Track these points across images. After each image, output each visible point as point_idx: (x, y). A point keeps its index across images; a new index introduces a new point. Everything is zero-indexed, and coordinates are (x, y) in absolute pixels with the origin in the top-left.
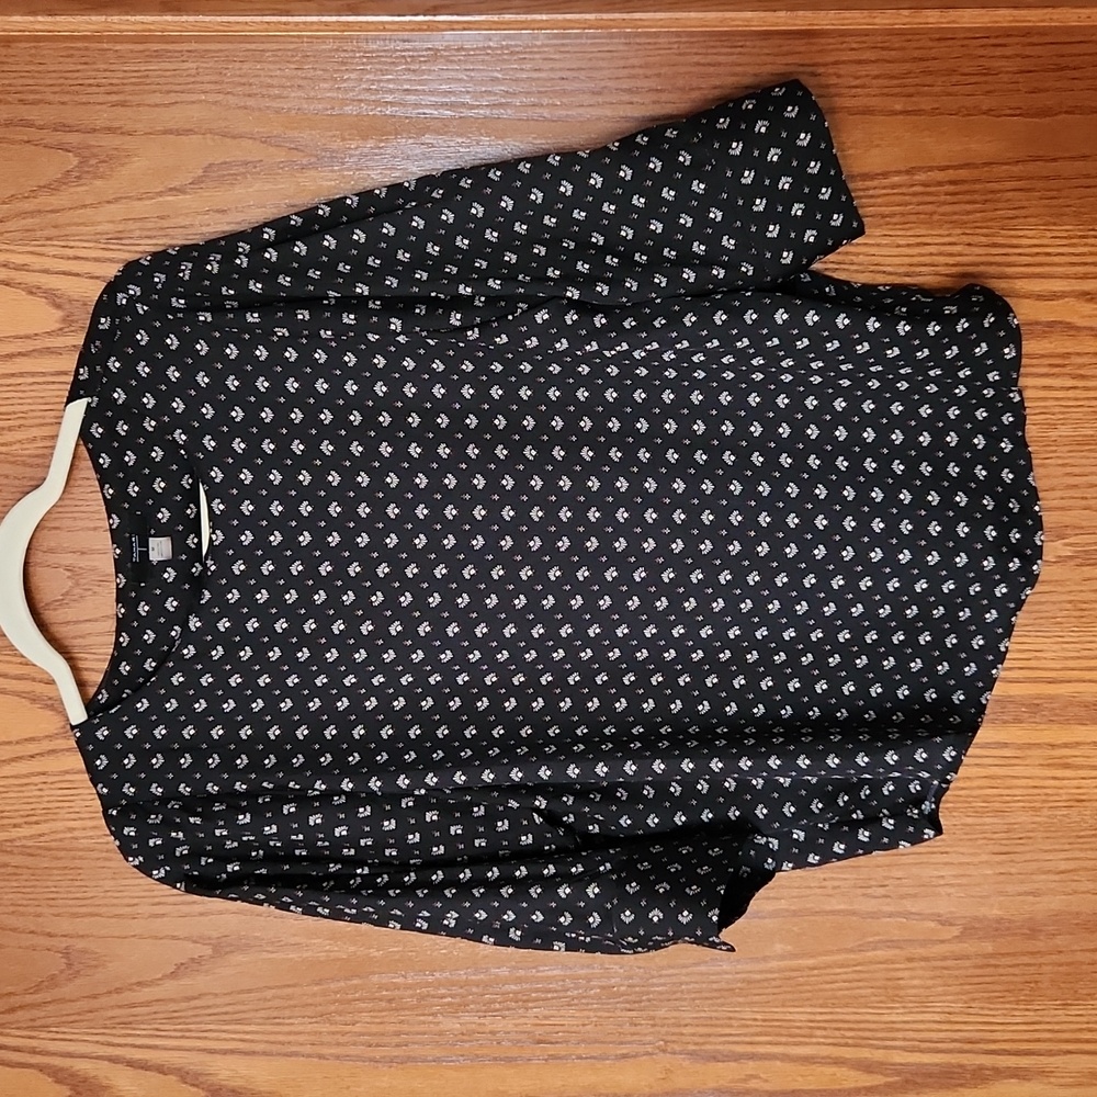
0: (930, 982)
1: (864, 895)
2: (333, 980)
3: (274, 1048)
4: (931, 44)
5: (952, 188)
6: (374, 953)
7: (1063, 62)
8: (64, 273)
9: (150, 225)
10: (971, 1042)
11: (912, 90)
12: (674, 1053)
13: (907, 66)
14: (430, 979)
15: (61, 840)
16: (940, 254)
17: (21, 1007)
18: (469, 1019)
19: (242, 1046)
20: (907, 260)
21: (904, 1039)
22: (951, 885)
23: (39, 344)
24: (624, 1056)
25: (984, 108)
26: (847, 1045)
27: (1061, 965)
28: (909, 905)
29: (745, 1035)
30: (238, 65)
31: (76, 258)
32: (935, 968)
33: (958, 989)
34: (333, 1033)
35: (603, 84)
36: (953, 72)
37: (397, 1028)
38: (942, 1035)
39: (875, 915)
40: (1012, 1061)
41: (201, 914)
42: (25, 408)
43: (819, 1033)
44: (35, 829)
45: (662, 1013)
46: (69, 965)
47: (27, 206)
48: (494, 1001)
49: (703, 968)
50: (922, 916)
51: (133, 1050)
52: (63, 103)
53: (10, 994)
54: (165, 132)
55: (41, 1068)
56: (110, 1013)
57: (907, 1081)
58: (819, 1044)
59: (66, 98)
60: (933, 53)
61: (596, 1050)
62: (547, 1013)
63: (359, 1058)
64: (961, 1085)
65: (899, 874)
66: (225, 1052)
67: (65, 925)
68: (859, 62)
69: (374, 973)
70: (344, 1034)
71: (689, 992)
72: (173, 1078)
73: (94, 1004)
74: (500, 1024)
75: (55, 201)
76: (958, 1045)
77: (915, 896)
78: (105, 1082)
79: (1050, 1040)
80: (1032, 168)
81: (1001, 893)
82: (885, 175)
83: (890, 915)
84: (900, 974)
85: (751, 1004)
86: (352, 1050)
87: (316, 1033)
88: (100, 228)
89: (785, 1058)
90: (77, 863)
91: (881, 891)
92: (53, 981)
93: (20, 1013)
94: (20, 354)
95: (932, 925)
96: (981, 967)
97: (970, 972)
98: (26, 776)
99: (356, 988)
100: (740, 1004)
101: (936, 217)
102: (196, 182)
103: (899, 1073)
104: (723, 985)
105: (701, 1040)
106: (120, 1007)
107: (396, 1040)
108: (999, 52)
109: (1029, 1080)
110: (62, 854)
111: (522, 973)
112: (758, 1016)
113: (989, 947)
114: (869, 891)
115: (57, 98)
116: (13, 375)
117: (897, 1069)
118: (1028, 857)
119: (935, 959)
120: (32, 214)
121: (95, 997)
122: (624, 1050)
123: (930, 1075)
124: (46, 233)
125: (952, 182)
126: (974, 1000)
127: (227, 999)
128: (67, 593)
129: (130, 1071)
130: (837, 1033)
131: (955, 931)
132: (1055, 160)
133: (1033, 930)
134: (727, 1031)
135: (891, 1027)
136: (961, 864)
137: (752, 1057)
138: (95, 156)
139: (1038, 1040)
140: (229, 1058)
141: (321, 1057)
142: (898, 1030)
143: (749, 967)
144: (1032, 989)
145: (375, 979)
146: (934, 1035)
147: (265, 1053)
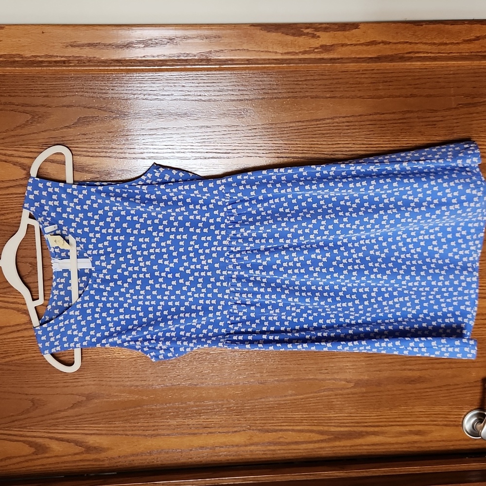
0: (343, 403)
1: (320, 373)
2: (130, 408)
3: (109, 432)
4: (339, 73)
5: (347, 124)
6: (144, 398)
7: (385, 79)
8: (27, 157)
9: (58, 140)
10: (358, 423)
11: (333, 89)
12: (253, 430)
13: (331, 81)
14: (165, 406)
15: (30, 360)
16: (344, 147)
17: (16, 420)
18: (180, 420)
19: (98, 432)
20: (332, 149)
21: (335, 423)
22: (351, 369)
23: (18, 183)
24: (236, 432)
25: (359, 95)
26: (314, 425)
27: (389, 395)
28: (336, 376)
29: (278, 423)
30: (89, 82)
31: (31, 152)
32: (345, 398)
33: (353, 405)
34: (130, 427)
35: (222, 88)
36: (347, 83)
37: (154, 424)
38: (348, 421)
39: (323, 380)
40: (372, 429)
41: (82, 386)
42: (13, 206)
43: (304, 421)
44: (20, 357)
45: (249, 416)
46: (34, 405)
47: (12, 133)
48: (189, 414)
49: (263, 400)
50: (341, 380)
51: (58, 435)
52: (25, 96)
53: (12, 416)
54: (63, 106)
55: (24, 442)
56: (49, 422)
57: (336, 437)
58: (305, 425)
59: (26, 94)
60: (340, 77)
61: (225, 430)
62: (207, 417)
63: (140, 435)
64: (355, 438)
65: (332, 365)
66: (91, 434)
67: (32, 391)
68: (314, 80)
69: (145, 405)
70: (135, 427)
71: (258, 408)
72: (72, 444)
73: (43, 418)
74: (191, 422)
75: (24, 131)
76: (353, 424)
77: (338, 373)
78: (48, 446)
79: (386, 421)
80: (376, 117)
81: (368, 371)
82: (324, 119)
83: (329, 380)
84: (333, 400)
85: (280, 412)
86: (137, 432)
87: (124, 427)
88: (40, 141)
89: (293, 430)
90: (36, 369)
91: (326, 371)
92: (28, 411)
93: (16, 422)
94: (11, 187)
95: (344, 383)
96: (362, 397)
97: (358, 399)
98: (17, 338)
99: (139, 411)
100: (276, 412)
101: (342, 135)
102: (75, 123)
103: (332, 434)
104: (270, 406)
105: (262, 425)
106: (53, 419)
107: (153, 428)
108: (363, 76)
109: (378, 435)
110: (30, 365)
111: (198, 403)
112: (283, 416)
113: (364, 390)
114: (322, 371)
115: (23, 94)
116: (8, 194)
117: (332, 433)
118: (377, 358)
119: (345, 395)
120: (14, 136)
121: (43, 416)
122: (235, 429)
123: (344, 435)
124: (19, 143)
125: (347, 122)
126: (359, 408)
127: (92, 416)
128: (30, 272)
129: (57, 442)
130: (311, 421)
131: (352, 385)
132: (383, 114)
133: (379, 384)
134: (272, 422)
135: (330, 419)
136: (354, 361)
137: (281, 430)
138: (38, 115)
139: (382, 422)
140: (93, 436)
141: (126, 435)
142: (332, 420)
143: (280, 399)
144: (379, 404)
145: (145, 407)
146: (345, 421)
147: (106, 434)
